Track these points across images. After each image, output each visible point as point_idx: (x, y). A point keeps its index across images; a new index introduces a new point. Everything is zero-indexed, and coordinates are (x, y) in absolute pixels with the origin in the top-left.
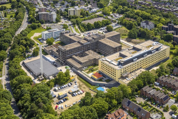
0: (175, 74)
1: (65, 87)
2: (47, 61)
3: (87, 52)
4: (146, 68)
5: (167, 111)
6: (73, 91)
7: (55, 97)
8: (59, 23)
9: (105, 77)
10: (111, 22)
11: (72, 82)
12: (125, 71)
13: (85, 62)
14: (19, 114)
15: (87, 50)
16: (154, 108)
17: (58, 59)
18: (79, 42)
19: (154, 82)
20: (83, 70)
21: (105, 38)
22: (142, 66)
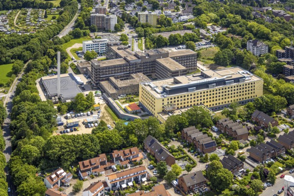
0: (254, 121)
1: (81, 116)
2: (74, 81)
3: (134, 75)
4: (212, 106)
5: (204, 163)
6: (89, 121)
7: (62, 124)
8: (119, 33)
9: (144, 111)
10: (201, 38)
11: (95, 111)
12: (170, 103)
13: (124, 87)
14: (9, 137)
15: (136, 73)
16: (187, 156)
17: (90, 80)
18: (125, 59)
19: (211, 126)
20: (118, 99)
21: (168, 57)
22: (204, 102)
